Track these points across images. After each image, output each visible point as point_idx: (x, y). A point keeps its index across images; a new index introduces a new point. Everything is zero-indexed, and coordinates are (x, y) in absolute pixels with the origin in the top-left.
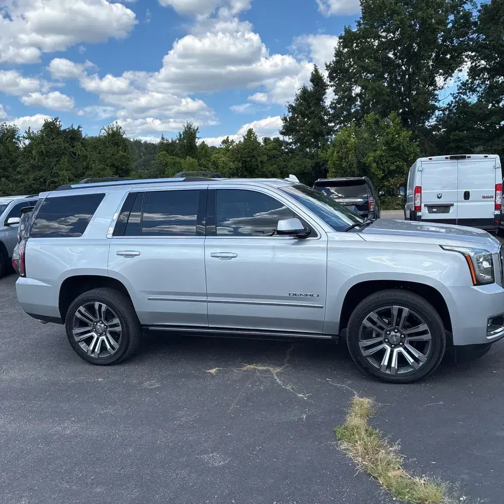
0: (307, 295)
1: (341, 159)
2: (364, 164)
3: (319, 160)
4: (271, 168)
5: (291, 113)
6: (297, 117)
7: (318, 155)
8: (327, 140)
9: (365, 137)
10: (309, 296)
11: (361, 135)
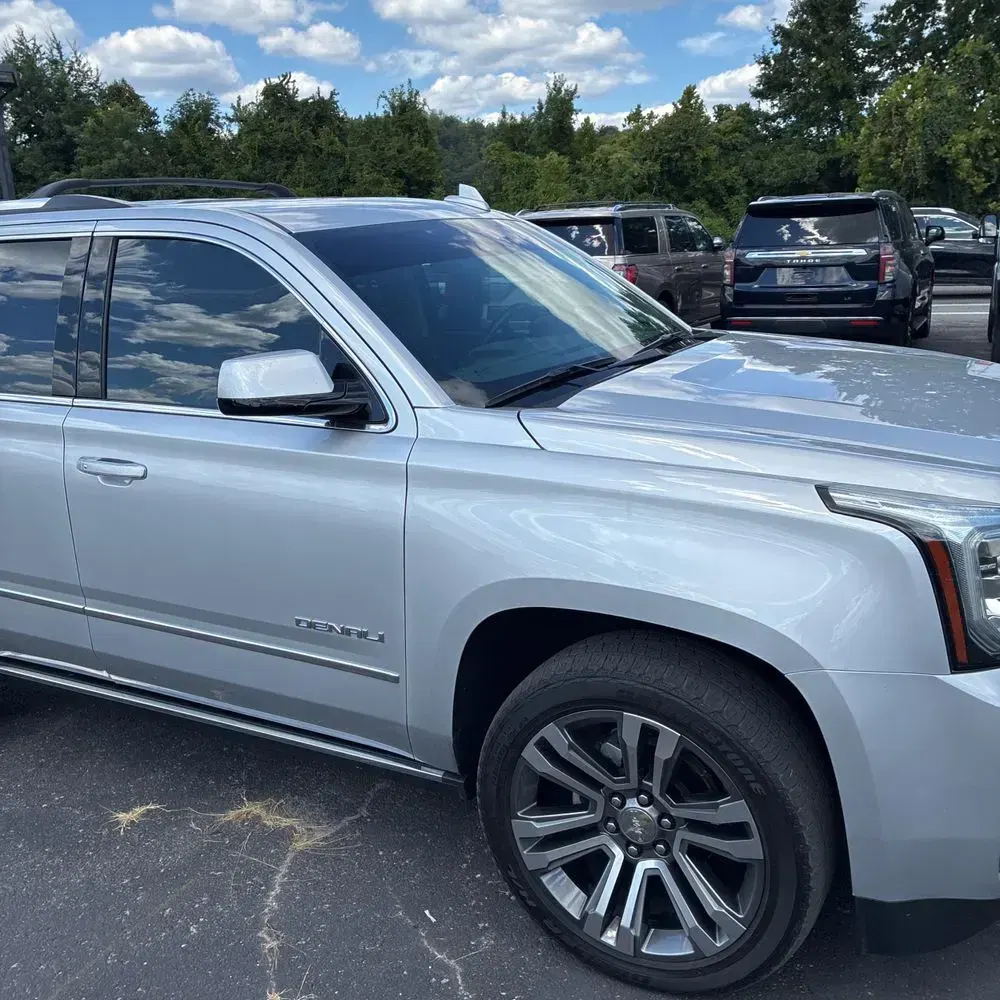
1: (887, 149)
2: (943, 161)
3: (837, 155)
4: (726, 175)
5: (779, 47)
6: (793, 54)
7: (833, 143)
8: (861, 107)
9: (949, 95)
10: (355, 637)
11: (940, 90)
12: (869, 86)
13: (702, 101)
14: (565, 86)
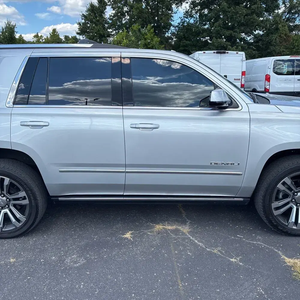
0: (228, 164)
5: (83, 20)
6: (88, 23)
8: (107, 40)
10: (230, 165)
11: (130, 38)
12: (109, 35)
13: (59, 34)
14: (11, 24)
